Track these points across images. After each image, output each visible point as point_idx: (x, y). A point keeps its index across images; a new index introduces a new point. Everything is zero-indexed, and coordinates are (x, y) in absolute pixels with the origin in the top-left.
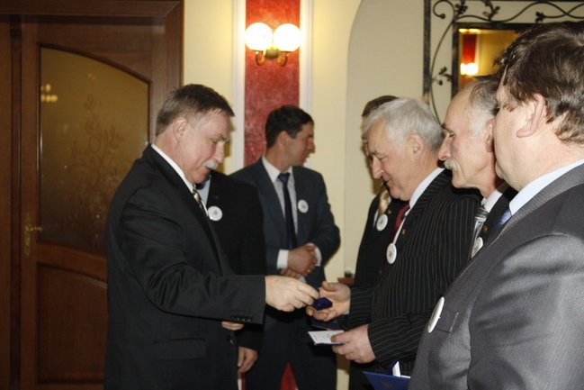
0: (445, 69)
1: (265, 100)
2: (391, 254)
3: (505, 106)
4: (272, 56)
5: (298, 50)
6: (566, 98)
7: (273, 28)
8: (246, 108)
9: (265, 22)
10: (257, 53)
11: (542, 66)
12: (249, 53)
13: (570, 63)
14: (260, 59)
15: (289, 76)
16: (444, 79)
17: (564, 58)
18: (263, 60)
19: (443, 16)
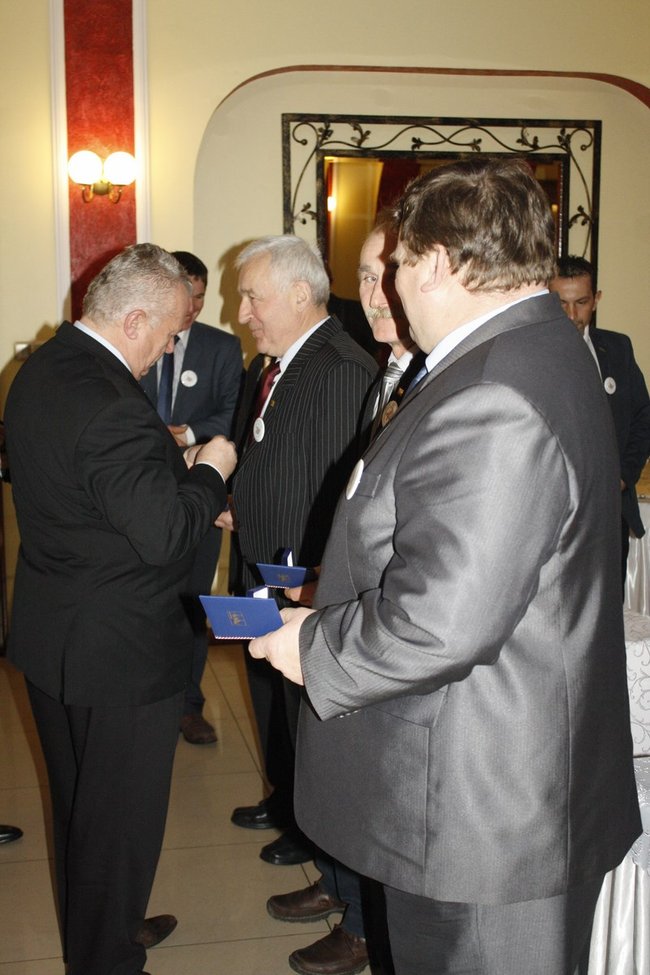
0: (309, 205)
1: (94, 245)
2: (258, 431)
3: (405, 263)
4: (102, 192)
5: (133, 184)
6: (467, 245)
7: (103, 157)
8: (72, 256)
9: (91, 150)
10: (83, 188)
11: (438, 215)
12: (73, 188)
13: (466, 207)
14: (88, 195)
15: (123, 215)
16: (308, 217)
17: (459, 203)
18: (91, 195)
19: (304, 142)
